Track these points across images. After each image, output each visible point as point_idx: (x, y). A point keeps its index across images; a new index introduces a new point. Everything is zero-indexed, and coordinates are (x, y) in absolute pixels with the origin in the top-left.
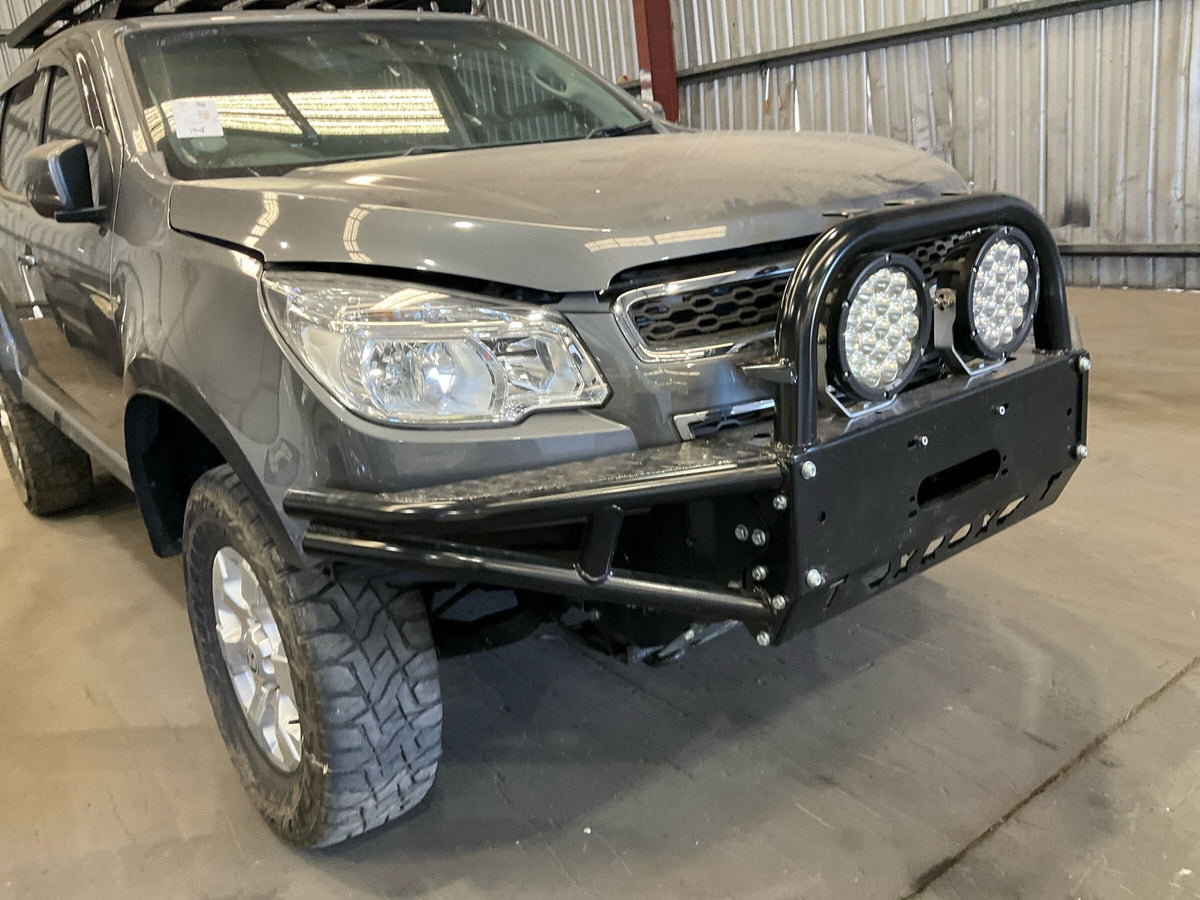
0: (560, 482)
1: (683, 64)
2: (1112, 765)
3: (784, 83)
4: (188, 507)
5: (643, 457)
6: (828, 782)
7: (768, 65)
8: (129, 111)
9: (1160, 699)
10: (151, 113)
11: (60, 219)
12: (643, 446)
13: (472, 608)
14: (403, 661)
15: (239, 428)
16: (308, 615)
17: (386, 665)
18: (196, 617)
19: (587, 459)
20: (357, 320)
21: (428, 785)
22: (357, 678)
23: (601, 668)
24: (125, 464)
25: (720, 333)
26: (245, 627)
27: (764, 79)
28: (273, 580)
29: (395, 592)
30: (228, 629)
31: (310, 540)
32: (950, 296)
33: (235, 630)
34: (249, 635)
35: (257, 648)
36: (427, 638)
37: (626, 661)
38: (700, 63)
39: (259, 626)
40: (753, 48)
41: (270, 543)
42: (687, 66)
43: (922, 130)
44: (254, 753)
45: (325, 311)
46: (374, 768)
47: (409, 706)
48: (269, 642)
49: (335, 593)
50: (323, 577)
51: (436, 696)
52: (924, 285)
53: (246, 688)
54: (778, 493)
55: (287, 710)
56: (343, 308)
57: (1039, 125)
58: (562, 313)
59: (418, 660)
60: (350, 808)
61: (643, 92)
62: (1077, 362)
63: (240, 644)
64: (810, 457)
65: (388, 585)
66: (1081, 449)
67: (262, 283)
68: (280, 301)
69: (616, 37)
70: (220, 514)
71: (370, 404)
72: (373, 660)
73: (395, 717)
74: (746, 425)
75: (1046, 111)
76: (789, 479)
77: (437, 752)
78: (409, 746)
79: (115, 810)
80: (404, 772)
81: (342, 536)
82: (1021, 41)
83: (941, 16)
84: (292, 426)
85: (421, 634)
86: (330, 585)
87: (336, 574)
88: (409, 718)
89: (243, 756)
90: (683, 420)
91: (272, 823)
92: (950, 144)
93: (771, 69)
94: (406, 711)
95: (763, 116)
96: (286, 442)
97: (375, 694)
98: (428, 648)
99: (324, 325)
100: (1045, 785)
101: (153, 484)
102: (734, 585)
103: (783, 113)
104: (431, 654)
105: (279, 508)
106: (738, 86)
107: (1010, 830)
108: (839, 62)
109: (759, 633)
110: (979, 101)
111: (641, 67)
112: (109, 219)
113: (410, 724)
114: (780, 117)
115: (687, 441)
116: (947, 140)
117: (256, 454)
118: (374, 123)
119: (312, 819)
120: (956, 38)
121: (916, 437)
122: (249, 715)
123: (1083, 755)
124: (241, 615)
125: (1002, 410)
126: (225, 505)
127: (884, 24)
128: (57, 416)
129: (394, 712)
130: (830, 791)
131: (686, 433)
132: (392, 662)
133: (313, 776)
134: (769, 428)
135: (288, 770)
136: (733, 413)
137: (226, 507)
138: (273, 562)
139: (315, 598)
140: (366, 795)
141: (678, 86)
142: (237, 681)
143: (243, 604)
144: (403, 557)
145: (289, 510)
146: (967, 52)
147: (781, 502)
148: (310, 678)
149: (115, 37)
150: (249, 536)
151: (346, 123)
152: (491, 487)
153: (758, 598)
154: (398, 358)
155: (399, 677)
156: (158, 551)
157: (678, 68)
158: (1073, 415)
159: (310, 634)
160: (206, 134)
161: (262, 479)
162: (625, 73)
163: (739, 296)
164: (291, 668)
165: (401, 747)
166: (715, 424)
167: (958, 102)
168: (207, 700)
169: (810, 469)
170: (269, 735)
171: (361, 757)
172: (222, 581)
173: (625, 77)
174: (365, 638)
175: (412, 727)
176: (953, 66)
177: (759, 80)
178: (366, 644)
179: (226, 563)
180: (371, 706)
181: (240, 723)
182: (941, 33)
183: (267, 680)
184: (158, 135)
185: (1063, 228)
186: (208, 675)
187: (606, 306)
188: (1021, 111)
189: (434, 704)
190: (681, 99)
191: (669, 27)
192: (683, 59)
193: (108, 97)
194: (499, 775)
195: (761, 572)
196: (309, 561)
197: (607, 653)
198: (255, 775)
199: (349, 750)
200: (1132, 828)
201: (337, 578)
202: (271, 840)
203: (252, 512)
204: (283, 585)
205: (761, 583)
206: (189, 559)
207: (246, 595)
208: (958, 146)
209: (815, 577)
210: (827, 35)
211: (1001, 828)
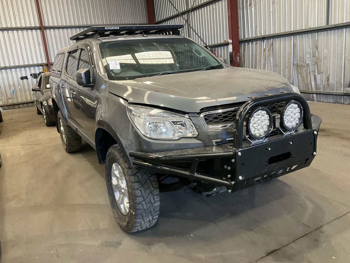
0: (186, 153)
1: (242, 37)
2: (323, 232)
3: (270, 43)
4: (108, 153)
5: (204, 149)
6: (251, 230)
7: (265, 38)
8: (99, 58)
9: (340, 218)
10: (104, 60)
11: (84, 87)
12: (205, 146)
13: (169, 181)
14: (152, 190)
15: (120, 136)
16: (132, 178)
17: (148, 191)
18: (107, 178)
19: (192, 148)
20: (146, 116)
21: (156, 220)
22: (142, 193)
23: (200, 199)
24: (94, 143)
25: (224, 122)
26: (118, 181)
27: (264, 42)
28: (125, 170)
29: (151, 175)
30: (114, 181)
31: (134, 162)
32: (279, 116)
33: (116, 182)
34: (119, 183)
35: (121, 186)
36: (158, 186)
37: (201, 195)
38: (246, 38)
39: (121, 181)
40: (261, 34)
41: (125, 162)
42: (242, 38)
43: (308, 58)
44: (118, 211)
45: (140, 114)
46: (144, 214)
47: (153, 201)
48: (124, 185)
49: (138, 174)
50: (136, 170)
51: (158, 199)
52: (270, 114)
53: (117, 195)
54: (233, 159)
55: (126, 200)
56: (143, 114)
57: (343, 58)
58: (189, 116)
59: (155, 191)
60: (138, 223)
61: (229, 45)
62: (313, 132)
63: (117, 185)
64: (240, 151)
65: (150, 173)
66: (315, 153)
67: (128, 107)
68: (131, 111)
69: (223, 30)
70: (115, 155)
71: (148, 134)
72: (145, 189)
73: (149, 203)
74: (229, 143)
75: (345, 55)
76: (235, 155)
77: (158, 213)
78: (152, 210)
79: (86, 221)
80: (151, 216)
81: (140, 161)
82: (338, 34)
83: (315, 27)
84: (131, 137)
85: (156, 185)
86: (137, 172)
87: (139, 169)
88: (153, 204)
89: (115, 211)
90: (214, 141)
91: (121, 226)
92: (316, 63)
93: (266, 40)
94: (152, 202)
95: (263, 53)
96: (130, 140)
97: (145, 197)
98: (158, 188)
99: (139, 117)
100: (304, 235)
101: (100, 147)
102: (224, 178)
103: (269, 52)
104: (158, 190)
105: (128, 155)
106: (256, 44)
107: (293, 245)
108: (285, 39)
109: (229, 190)
110: (325, 51)
111: (229, 39)
112: (94, 87)
113: (153, 205)
114: (268, 53)
115: (215, 146)
116: (315, 61)
117: (124, 142)
118: (155, 60)
119: (130, 225)
120: (319, 33)
121: (268, 148)
122: (117, 202)
123: (316, 229)
124: (118, 178)
125: (291, 143)
126: (116, 153)
127: (298, 28)
128: (77, 129)
129: (149, 202)
130: (251, 232)
131: (214, 144)
132: (150, 190)
133: (131, 214)
134: (232, 144)
135: (125, 214)
136: (227, 140)
137: (116, 154)
138: (126, 166)
139: (134, 175)
140: (142, 220)
141: (239, 44)
142: (115, 194)
143: (118, 176)
144: (152, 167)
145: (130, 155)
146: (322, 37)
147: (233, 160)
148: (132, 192)
149: (97, 44)
150: (121, 161)
151: (148, 60)
152: (171, 153)
153: (229, 182)
154: (154, 124)
155: (151, 194)
156: (100, 163)
157: (240, 38)
158: (312, 145)
159: (133, 183)
160: (116, 69)
161: (125, 148)
162: (225, 40)
163: (229, 114)
164: (128, 190)
165: (150, 210)
166: (222, 142)
167: (319, 51)
168: (108, 197)
169: (240, 154)
170: (122, 206)
171: (142, 211)
172: (114, 170)
173: (225, 41)
174: (144, 185)
175: (153, 206)
176: (318, 41)
177: (263, 42)
178: (144, 186)
179: (115, 167)
180: (144, 200)
181: (115, 203)
182: (315, 32)
183: (122, 193)
184: (105, 64)
185: (349, 88)
186: (109, 192)
187: (198, 115)
188: (337, 54)
189: (158, 201)
190: (240, 47)
191: (238, 27)
192: (241, 36)
193: (94, 54)
194: (173, 222)
195: (229, 176)
196: (134, 166)
197: (198, 193)
198: (118, 215)
199: (139, 209)
200: (323, 247)
201: (139, 171)
202: (121, 231)
203: (122, 155)
204: (127, 171)
205: (229, 178)
206: (107, 164)
207: (119, 173)
208: (319, 63)
209: (240, 178)
210: (282, 31)
211: (291, 244)
